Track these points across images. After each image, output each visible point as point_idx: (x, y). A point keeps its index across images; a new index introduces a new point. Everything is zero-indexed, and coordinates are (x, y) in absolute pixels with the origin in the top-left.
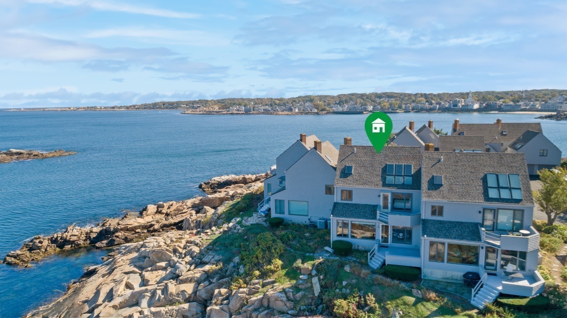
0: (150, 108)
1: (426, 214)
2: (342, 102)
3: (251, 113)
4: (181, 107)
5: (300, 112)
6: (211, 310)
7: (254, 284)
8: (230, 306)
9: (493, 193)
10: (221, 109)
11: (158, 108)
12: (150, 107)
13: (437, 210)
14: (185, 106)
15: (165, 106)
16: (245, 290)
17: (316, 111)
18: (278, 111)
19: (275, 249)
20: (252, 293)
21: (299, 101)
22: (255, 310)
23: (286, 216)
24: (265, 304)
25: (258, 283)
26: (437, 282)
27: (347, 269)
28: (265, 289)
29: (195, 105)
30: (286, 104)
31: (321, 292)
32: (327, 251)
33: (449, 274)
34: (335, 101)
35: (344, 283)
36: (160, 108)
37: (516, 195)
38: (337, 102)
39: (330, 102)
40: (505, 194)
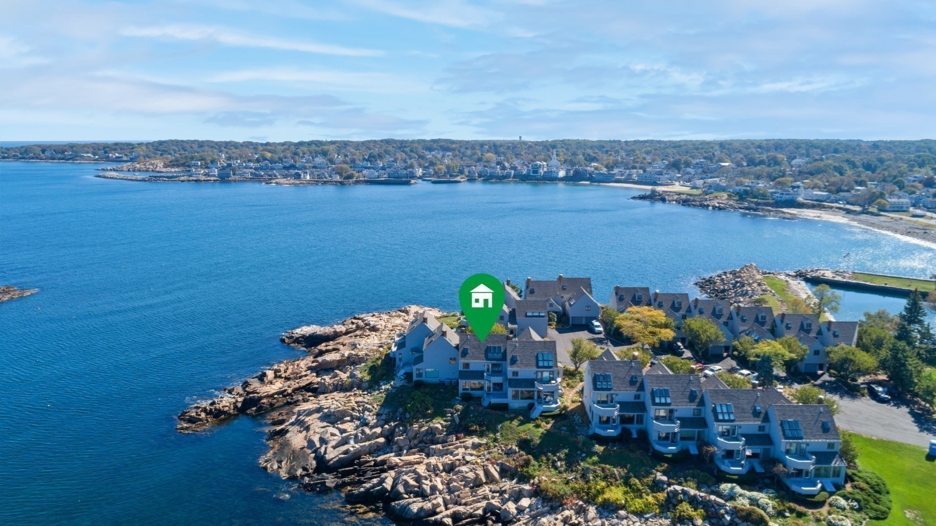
0: (16, 158)
1: (510, 376)
2: (374, 157)
3: (230, 179)
4: (82, 158)
5: (314, 181)
6: (397, 439)
7: (421, 422)
8: (409, 435)
9: (541, 364)
10: (169, 166)
11: (33, 158)
12: (14, 156)
13: (515, 373)
14: (90, 155)
15: (48, 154)
16: (417, 426)
17: (338, 178)
18: (275, 176)
19: (428, 401)
20: (420, 427)
21: (304, 154)
22: (424, 436)
23: (424, 378)
24: (430, 431)
25: (423, 421)
26: (516, 410)
27: (472, 408)
28: (428, 424)
29: (111, 155)
30: (284, 160)
31: (460, 422)
32: (457, 400)
33: (521, 405)
34: (363, 156)
35: (471, 415)
36: (37, 158)
37: (551, 364)
38: (366, 157)
39: (355, 157)
40: (546, 364)
